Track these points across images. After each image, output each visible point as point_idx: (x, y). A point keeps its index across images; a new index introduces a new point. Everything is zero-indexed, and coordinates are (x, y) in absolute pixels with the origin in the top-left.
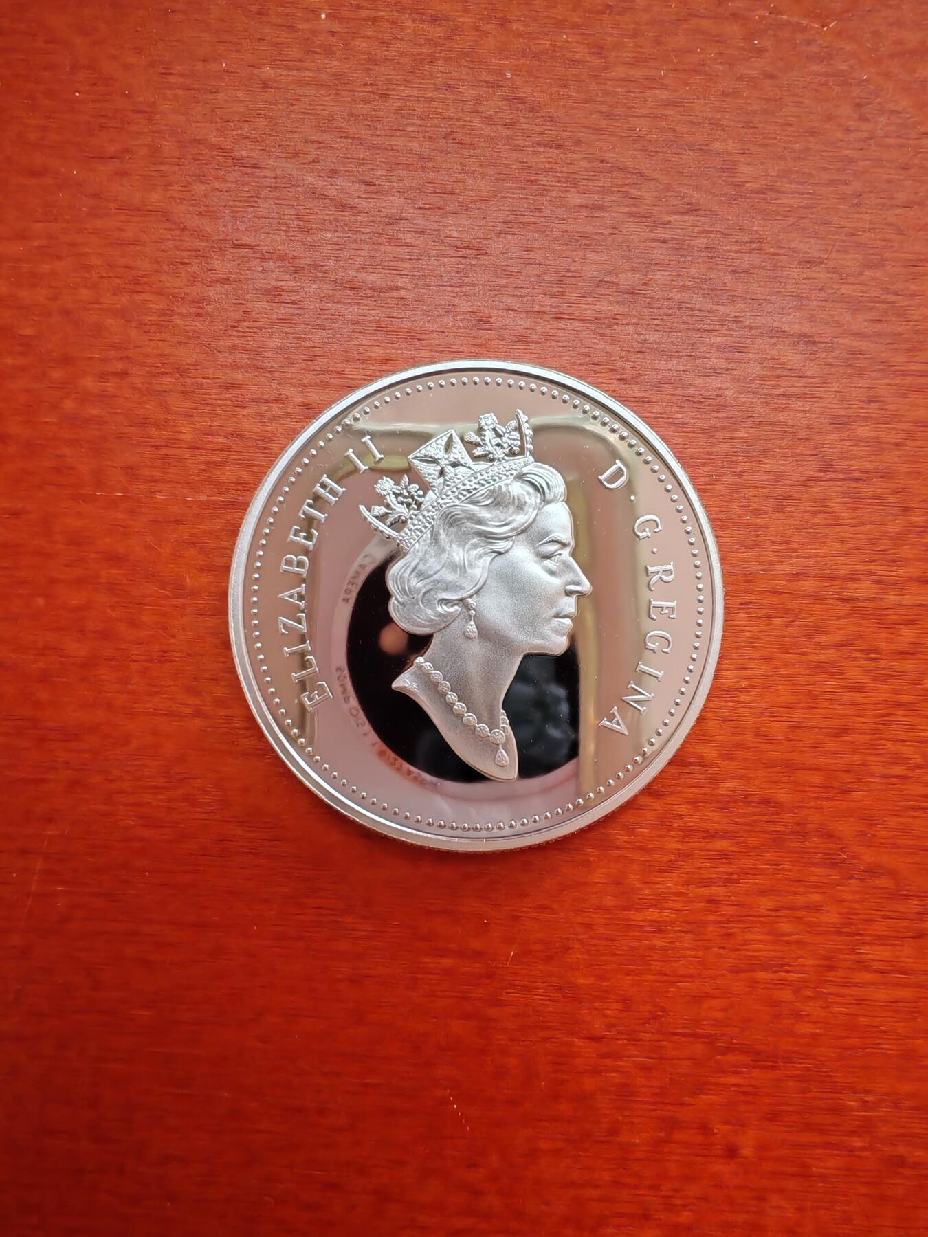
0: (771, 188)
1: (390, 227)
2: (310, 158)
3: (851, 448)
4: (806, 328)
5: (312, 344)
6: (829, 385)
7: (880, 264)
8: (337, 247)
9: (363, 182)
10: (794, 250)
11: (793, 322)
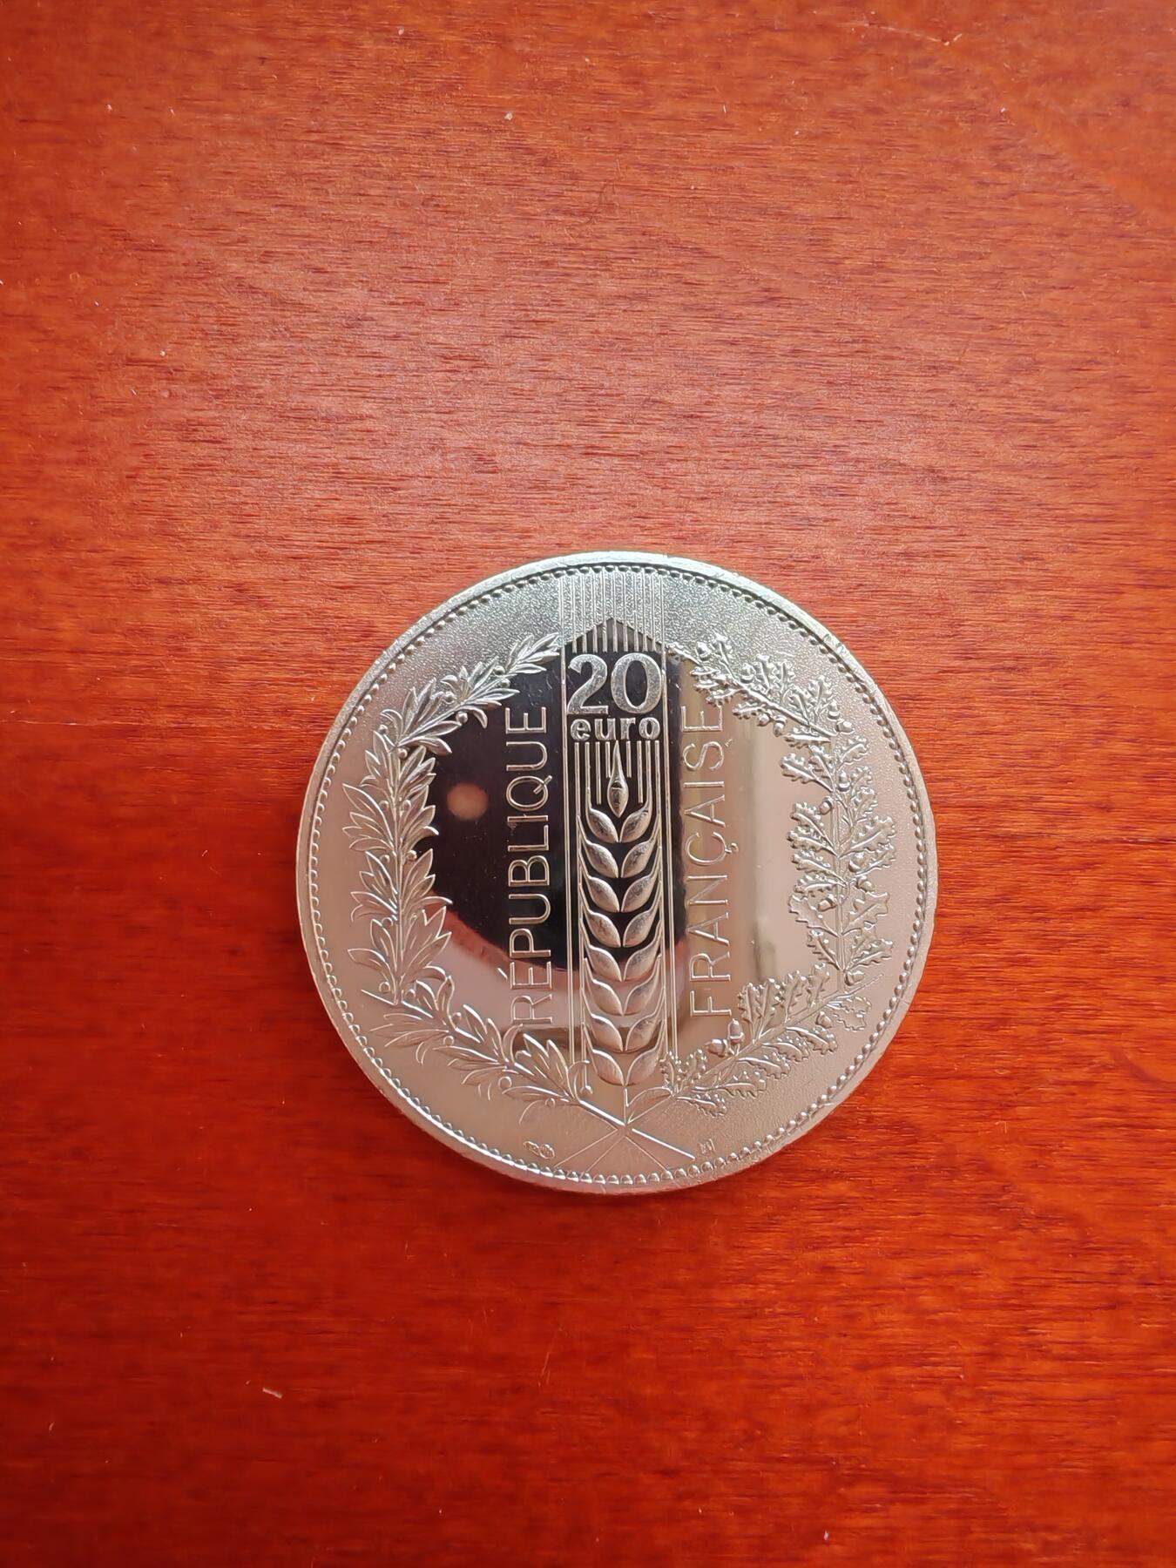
0: (880, 267)
1: (350, 331)
2: (235, 236)
3: (999, 625)
4: (933, 458)
5: (243, 499)
6: (967, 538)
7: (1032, 369)
8: (275, 361)
9: (308, 268)
10: (914, 352)
11: (913, 452)
